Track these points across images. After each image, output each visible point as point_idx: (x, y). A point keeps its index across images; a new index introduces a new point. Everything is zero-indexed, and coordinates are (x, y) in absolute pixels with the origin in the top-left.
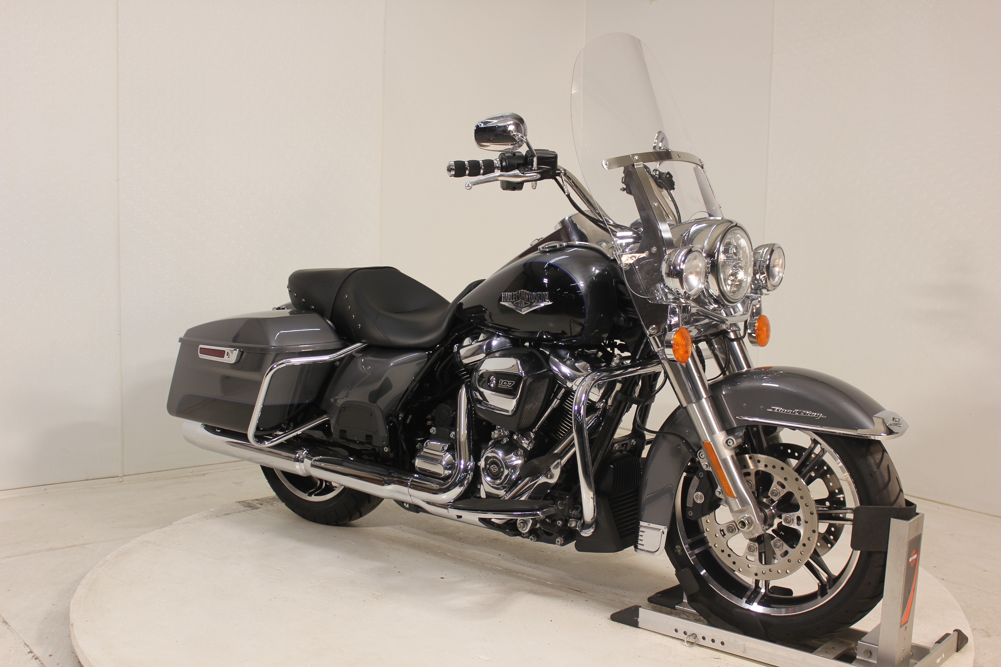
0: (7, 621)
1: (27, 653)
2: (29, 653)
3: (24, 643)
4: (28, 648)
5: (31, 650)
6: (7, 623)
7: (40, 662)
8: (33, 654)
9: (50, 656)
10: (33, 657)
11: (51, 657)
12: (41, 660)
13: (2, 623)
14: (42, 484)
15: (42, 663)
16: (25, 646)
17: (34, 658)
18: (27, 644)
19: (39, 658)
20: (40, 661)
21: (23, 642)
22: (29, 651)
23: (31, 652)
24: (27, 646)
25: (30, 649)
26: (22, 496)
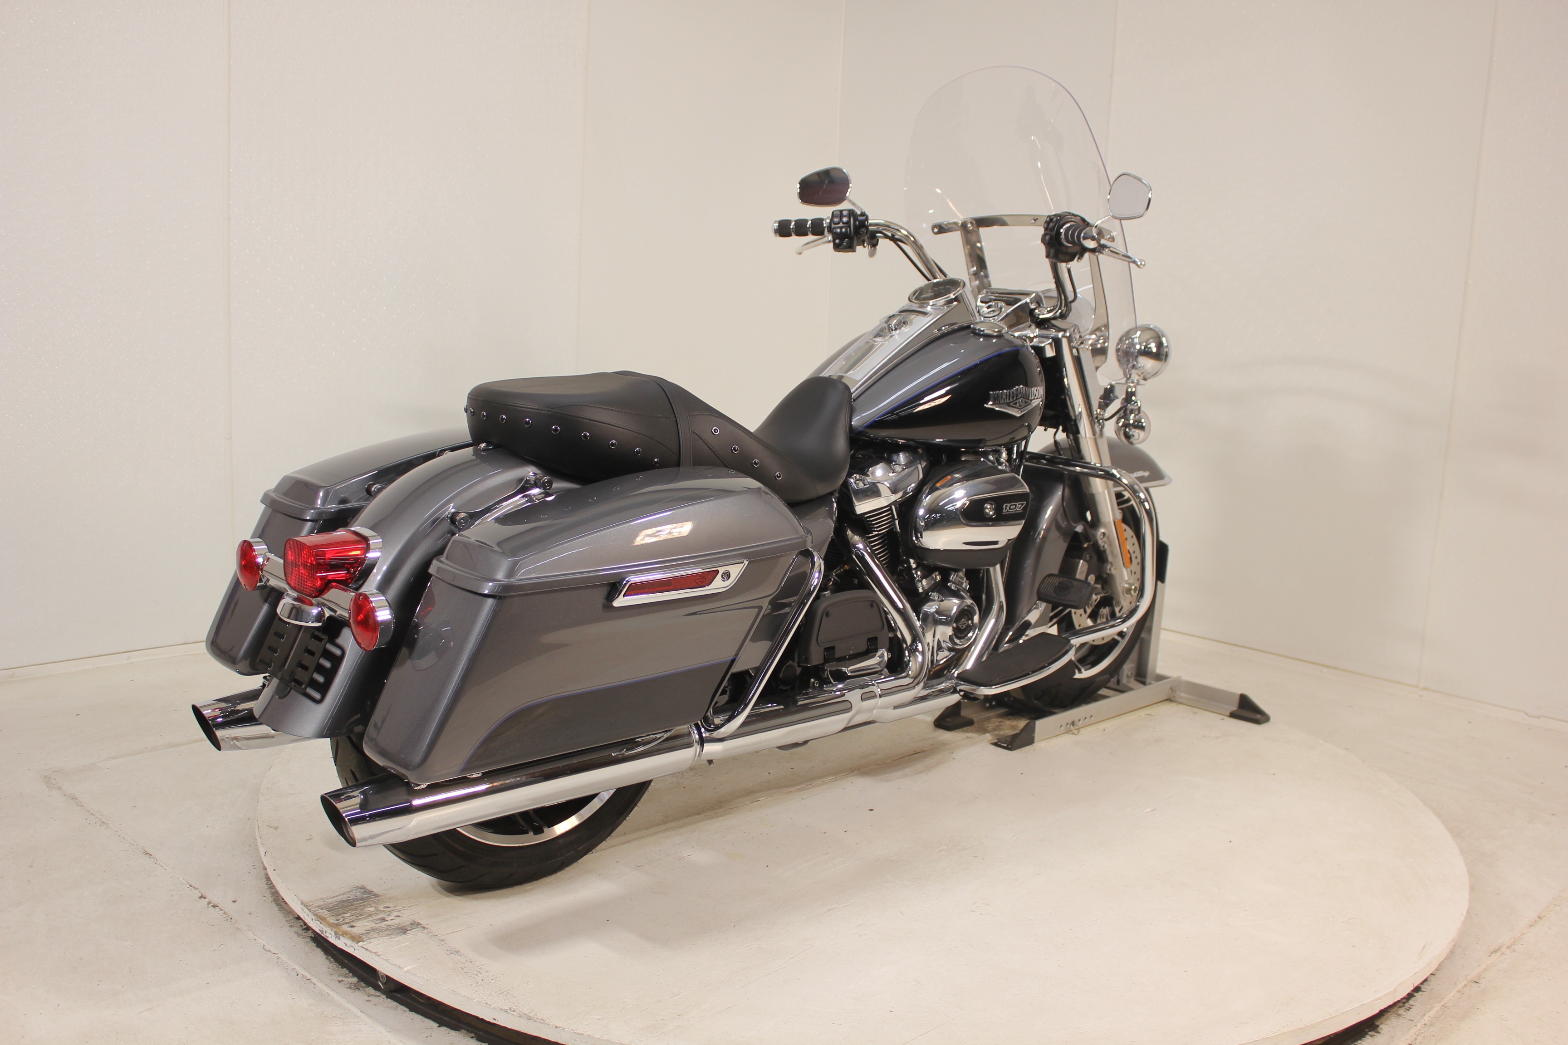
0: (151, 852)
1: (198, 898)
2: (200, 897)
3: (188, 884)
4: (197, 891)
5: (202, 894)
6: (151, 855)
7: (223, 911)
8: (207, 900)
9: (234, 902)
10: (209, 903)
11: (236, 903)
12: (222, 908)
13: (143, 855)
14: (124, 651)
15: (225, 913)
16: (190, 888)
17: (210, 905)
18: (193, 885)
19: (219, 905)
20: (221, 910)
21: (186, 883)
22: (200, 895)
23: (202, 897)
24: (194, 887)
25: (199, 892)
26: (98, 668)
